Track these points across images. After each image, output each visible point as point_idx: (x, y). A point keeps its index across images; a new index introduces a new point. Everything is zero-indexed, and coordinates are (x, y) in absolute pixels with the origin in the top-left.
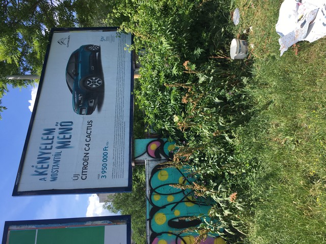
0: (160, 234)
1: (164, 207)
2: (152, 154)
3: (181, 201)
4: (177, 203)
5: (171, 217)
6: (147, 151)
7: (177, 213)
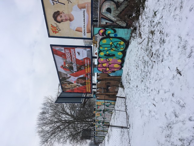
0: (102, 57)
1: (104, 51)
2: (101, 34)
3: (110, 50)
4: (108, 50)
5: (106, 53)
6: (99, 33)
7: (108, 53)
